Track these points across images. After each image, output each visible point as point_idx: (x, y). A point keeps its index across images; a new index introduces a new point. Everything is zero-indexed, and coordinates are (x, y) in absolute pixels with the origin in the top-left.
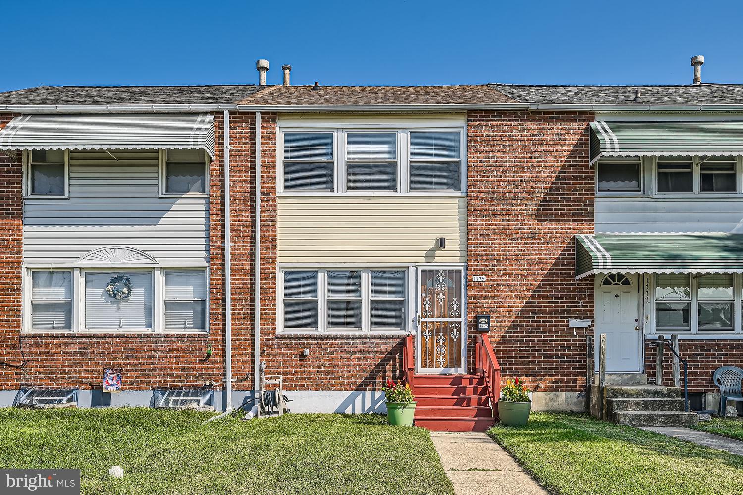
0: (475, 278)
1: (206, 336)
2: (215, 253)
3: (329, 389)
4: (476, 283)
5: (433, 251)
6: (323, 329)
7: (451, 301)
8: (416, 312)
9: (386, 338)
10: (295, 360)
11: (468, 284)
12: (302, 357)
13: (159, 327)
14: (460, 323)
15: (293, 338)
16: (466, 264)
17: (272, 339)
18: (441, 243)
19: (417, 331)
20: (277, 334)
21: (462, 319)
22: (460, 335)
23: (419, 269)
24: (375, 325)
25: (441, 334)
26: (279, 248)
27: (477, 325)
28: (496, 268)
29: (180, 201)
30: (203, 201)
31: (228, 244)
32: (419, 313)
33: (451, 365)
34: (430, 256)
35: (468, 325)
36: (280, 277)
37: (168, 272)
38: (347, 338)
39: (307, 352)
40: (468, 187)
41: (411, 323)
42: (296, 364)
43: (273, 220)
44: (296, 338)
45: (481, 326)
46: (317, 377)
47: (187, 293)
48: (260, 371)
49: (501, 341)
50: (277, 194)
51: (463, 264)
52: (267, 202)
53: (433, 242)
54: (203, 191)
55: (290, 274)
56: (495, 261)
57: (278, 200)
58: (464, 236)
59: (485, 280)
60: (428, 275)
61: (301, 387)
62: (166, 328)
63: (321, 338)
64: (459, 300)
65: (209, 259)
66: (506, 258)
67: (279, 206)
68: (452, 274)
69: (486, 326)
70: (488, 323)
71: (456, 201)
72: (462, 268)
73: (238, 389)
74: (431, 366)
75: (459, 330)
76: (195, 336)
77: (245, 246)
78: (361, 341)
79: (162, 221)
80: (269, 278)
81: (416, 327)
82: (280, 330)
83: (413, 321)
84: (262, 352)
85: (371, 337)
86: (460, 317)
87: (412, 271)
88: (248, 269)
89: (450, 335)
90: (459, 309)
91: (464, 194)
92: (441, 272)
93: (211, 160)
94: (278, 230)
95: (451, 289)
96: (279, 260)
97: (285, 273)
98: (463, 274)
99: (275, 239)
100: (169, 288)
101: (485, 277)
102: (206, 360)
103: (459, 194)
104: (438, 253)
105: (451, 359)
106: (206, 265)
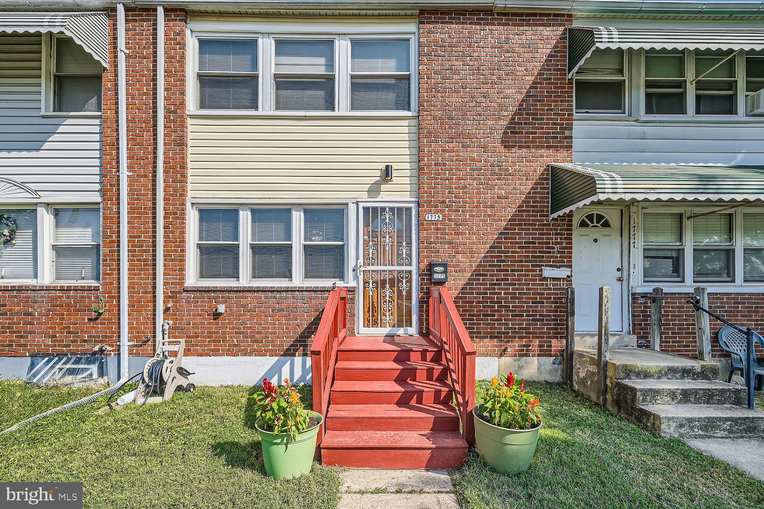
0: (429, 217)
1: (97, 289)
2: (110, 187)
3: (250, 354)
4: (431, 222)
5: (378, 184)
6: (245, 279)
7: (400, 244)
8: (357, 259)
9: (320, 291)
10: (208, 320)
11: (420, 224)
12: (217, 315)
13: (47, 277)
14: (410, 272)
15: (205, 291)
16: (417, 200)
17: (180, 293)
18: (387, 173)
19: (358, 283)
20: (186, 285)
21: (413, 268)
22: (411, 287)
23: (361, 205)
24: (308, 275)
25: (388, 286)
26: (190, 179)
27: (431, 275)
28: (454, 204)
29: (69, 121)
30: (97, 122)
31: (124, 174)
32: (361, 260)
33: (400, 324)
34: (374, 190)
35: (420, 275)
36: (192, 218)
37: (58, 211)
38: (272, 291)
39: (221, 308)
40: (420, 105)
41: (351, 273)
42: (210, 323)
43: (181, 143)
44: (208, 291)
45: (436, 276)
46: (235, 340)
47: (81, 236)
48: (163, 331)
49: (460, 295)
50: (187, 113)
51: (414, 200)
52: (174, 121)
53: (378, 173)
54: (100, 110)
55: (207, 214)
56: (453, 195)
57: (189, 121)
58: (415, 165)
59: (441, 219)
60: (372, 214)
61: (215, 353)
62: (58, 278)
63: (240, 291)
64: (409, 244)
65: (103, 192)
66: (466, 193)
67: (190, 129)
68: (401, 212)
69: (442, 276)
70: (445, 272)
71: (406, 123)
72: (412, 205)
73: (137, 354)
74: (375, 324)
75: (409, 281)
76: (89, 289)
77: (146, 176)
78: (289, 295)
79: (46, 145)
80: (176, 218)
81: (356, 278)
82: (192, 279)
83: (354, 270)
84: (167, 310)
85: (301, 290)
86: (410, 264)
87: (352, 208)
88: (150, 204)
89: (398, 287)
90: (410, 255)
91: (416, 114)
92: (387, 209)
93: (105, 69)
94: (190, 158)
95: (400, 231)
96: (190, 194)
97: (201, 211)
98: (414, 212)
99: (183, 167)
100: (60, 230)
101: (441, 216)
102: (96, 319)
103: (409, 114)
104: (383, 187)
105: (400, 315)
106: (99, 199)
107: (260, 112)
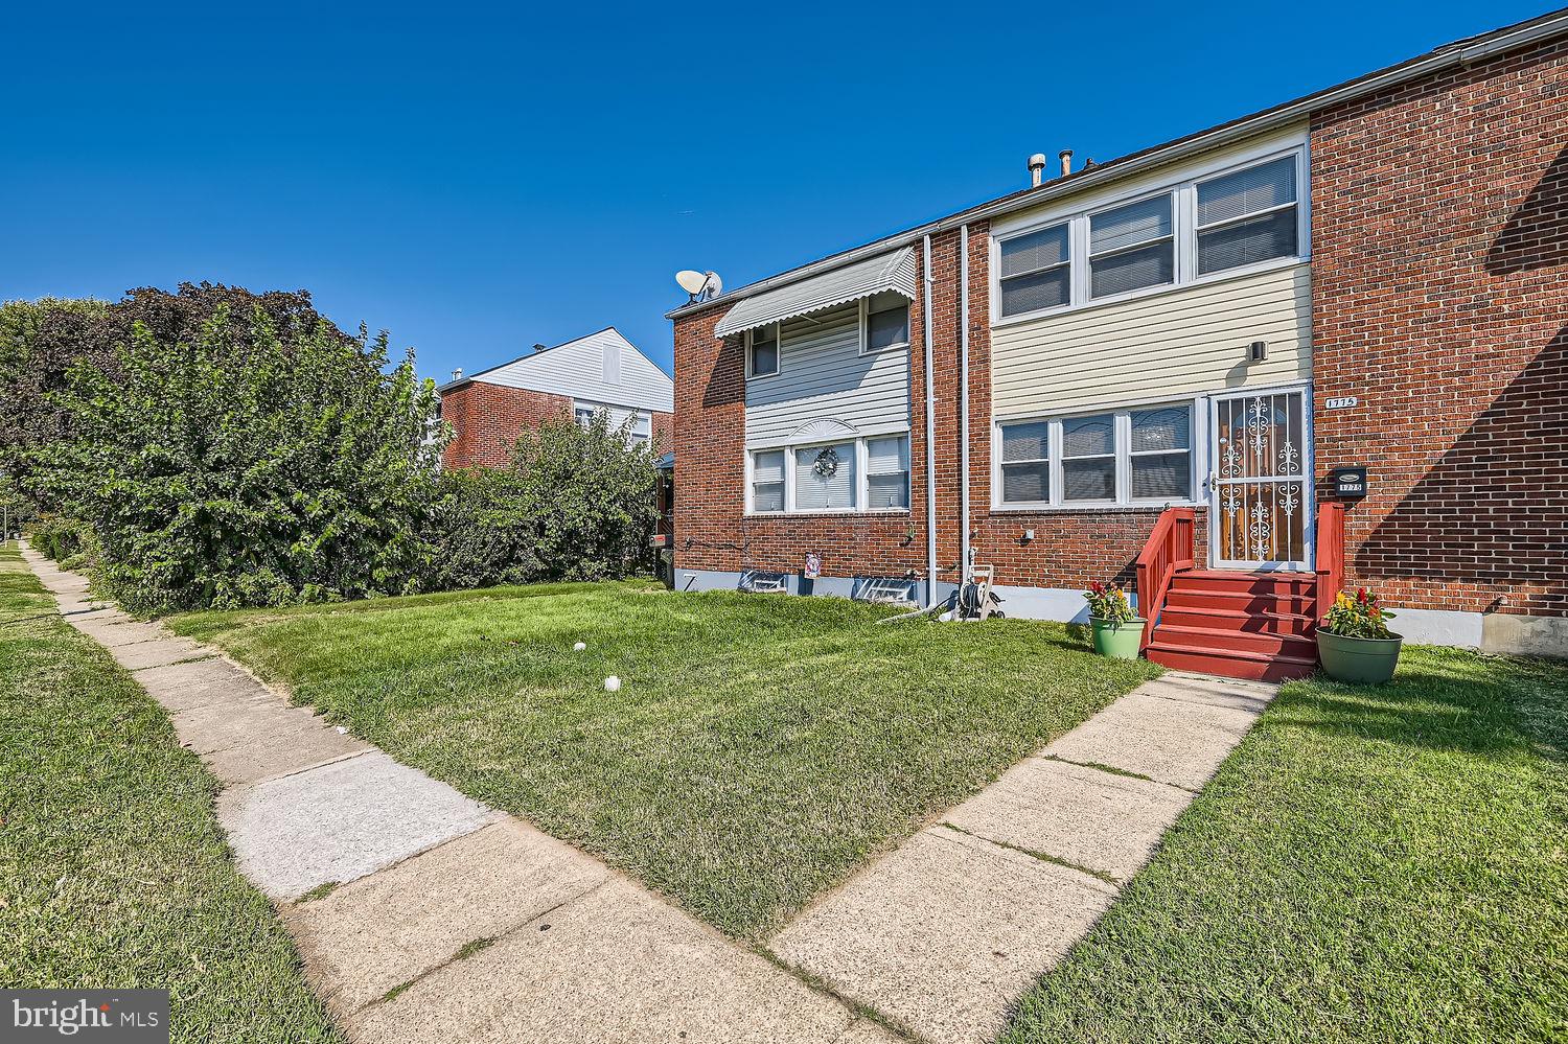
0: (1331, 404)
1: (907, 515)
2: (917, 415)
3: (1064, 587)
4: (1333, 412)
5: (1243, 366)
6: (1056, 502)
7: (1280, 446)
8: (1210, 470)
9: (1155, 513)
10: (1015, 546)
11: (1315, 416)
12: (1025, 541)
13: (863, 507)
14: (1300, 483)
15: (1012, 516)
16: (1311, 380)
17: (985, 517)
18: (1257, 352)
19: (1210, 501)
20: (991, 510)
21: (1305, 478)
22: (1300, 505)
23: (1214, 400)
24: (1138, 493)
25: (1259, 504)
26: (994, 396)
27: (1336, 487)
28: (1381, 379)
29: (881, 357)
30: (905, 352)
31: (931, 399)
32: (1216, 471)
33: (1281, 558)
34: (1237, 375)
35: (1316, 487)
36: (996, 434)
37: (872, 442)
38: (1091, 513)
39: (1030, 534)
40: (1314, 243)
41: (1200, 489)
42: (1017, 551)
43: (985, 360)
44: (1015, 516)
45: (1343, 488)
46: (1046, 570)
47: (890, 464)
48: (970, 558)
49: (1396, 514)
50: (991, 326)
51: (1306, 381)
52: (979, 338)
53: (1243, 352)
54: (906, 341)
55: (1011, 430)
56: (1380, 366)
57: (993, 334)
58: (1307, 332)
59: (1354, 404)
60: (1232, 412)
61: (1023, 583)
62: (870, 506)
63: (1051, 515)
64: (1297, 444)
65: (911, 421)
66: (1406, 359)
67: (993, 341)
68: (1284, 403)
69: (1357, 488)
70: (1362, 481)
71: (1291, 274)
72: (1302, 389)
73: (944, 580)
74: (1239, 555)
75: (1299, 496)
76: (897, 515)
77: (951, 400)
78: (1113, 518)
79: (863, 383)
80: (981, 438)
81: (1209, 495)
82: (997, 503)
83: (1204, 485)
84: (972, 536)
85: (1128, 512)
86: (1300, 472)
87: (1201, 406)
88: (955, 428)
89: (1278, 504)
90: (1299, 460)
91: (1306, 259)
92: (1258, 399)
93: (912, 301)
94: (993, 372)
95: (1280, 428)
96: (994, 412)
97: (1004, 428)
98: (1304, 398)
99: (988, 385)
100: (873, 459)
101: (1355, 399)
102: (907, 544)
103: (1297, 261)
104: (1251, 370)
105: (1282, 547)
106: (908, 428)
107: (1073, 307)
